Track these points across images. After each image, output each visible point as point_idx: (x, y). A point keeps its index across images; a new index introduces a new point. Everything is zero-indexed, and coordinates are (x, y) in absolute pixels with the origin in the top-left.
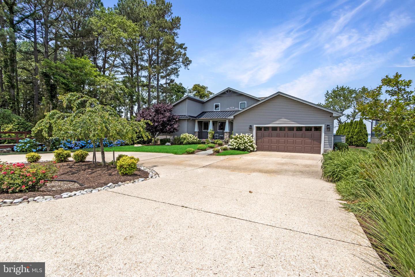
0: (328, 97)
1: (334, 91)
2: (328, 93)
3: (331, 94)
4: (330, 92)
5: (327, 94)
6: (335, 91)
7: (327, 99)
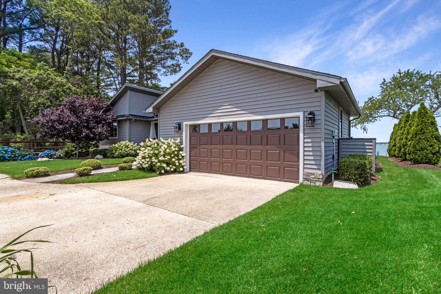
0: (385, 87)
1: (394, 79)
2: (385, 81)
3: (390, 83)
4: (388, 80)
5: (383, 83)
6: (397, 79)
7: (383, 90)
